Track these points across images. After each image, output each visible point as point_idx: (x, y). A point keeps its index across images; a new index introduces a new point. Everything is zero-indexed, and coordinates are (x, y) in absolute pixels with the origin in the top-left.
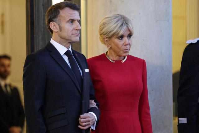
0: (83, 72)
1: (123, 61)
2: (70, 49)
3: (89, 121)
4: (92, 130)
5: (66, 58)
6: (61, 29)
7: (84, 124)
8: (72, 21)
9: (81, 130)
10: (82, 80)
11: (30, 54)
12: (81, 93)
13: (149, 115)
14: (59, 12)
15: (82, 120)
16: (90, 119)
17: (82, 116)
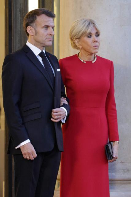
0: (56, 71)
1: (93, 62)
2: (44, 51)
3: (61, 115)
4: (63, 123)
5: (40, 59)
6: (36, 33)
7: (56, 117)
8: (47, 27)
9: (54, 122)
10: (54, 78)
11: (8, 54)
12: (53, 90)
13: (115, 110)
14: (36, 18)
15: (55, 114)
16: (61, 113)
17: (55, 110)
